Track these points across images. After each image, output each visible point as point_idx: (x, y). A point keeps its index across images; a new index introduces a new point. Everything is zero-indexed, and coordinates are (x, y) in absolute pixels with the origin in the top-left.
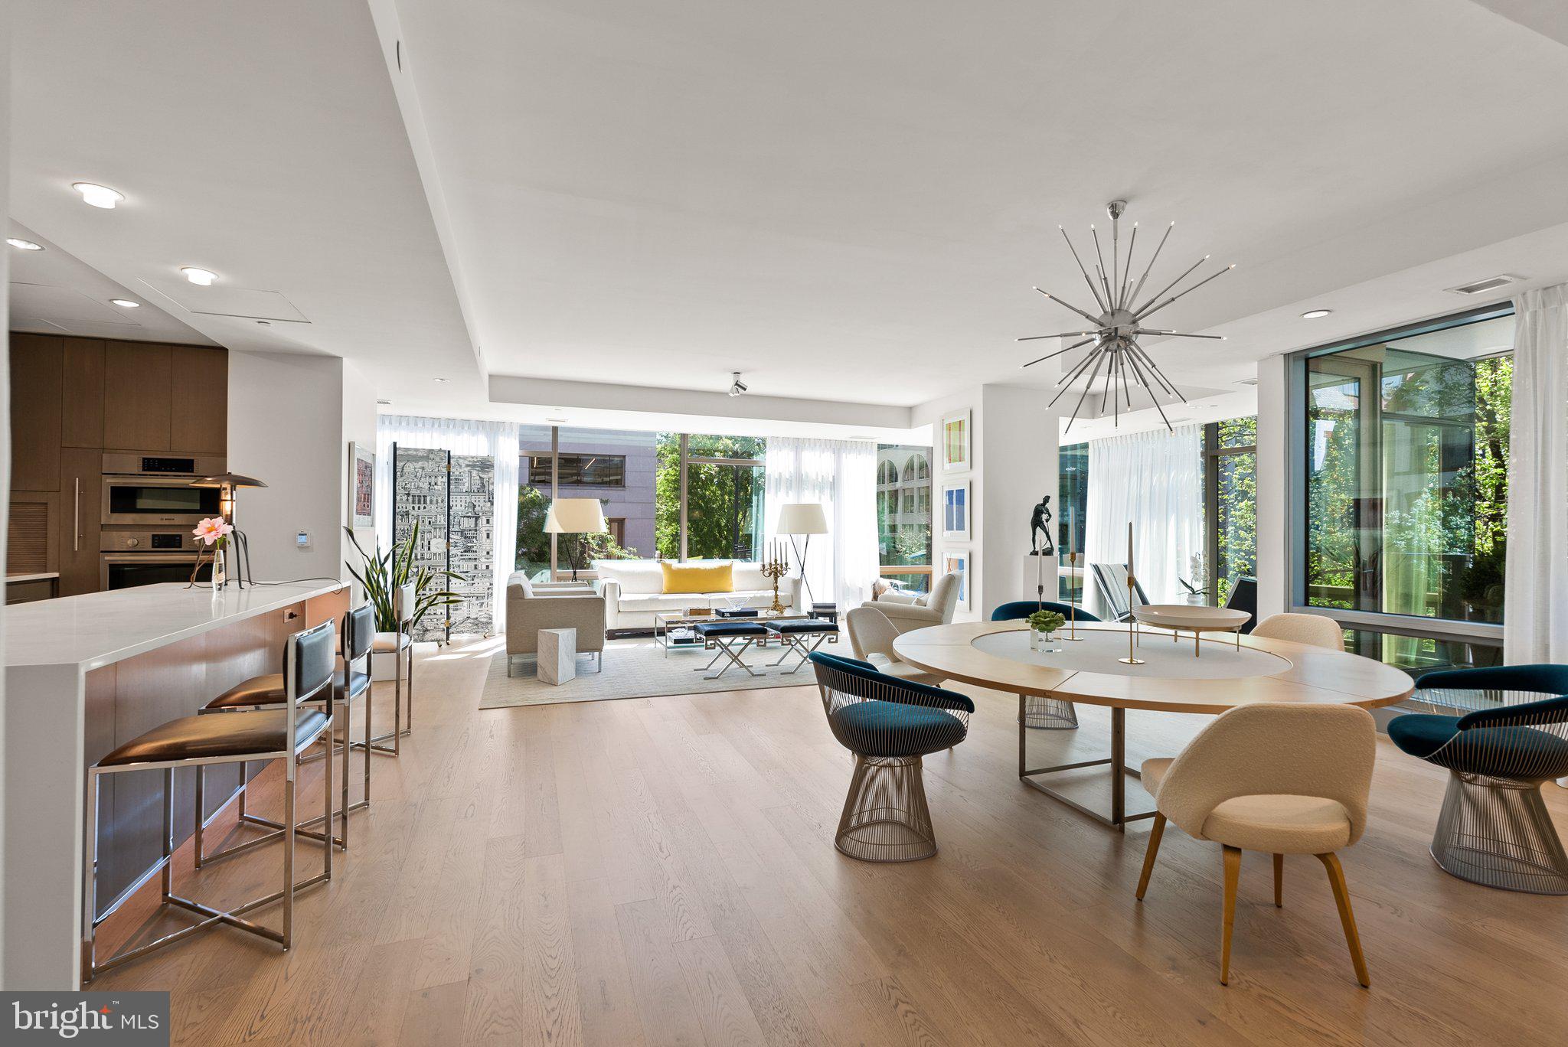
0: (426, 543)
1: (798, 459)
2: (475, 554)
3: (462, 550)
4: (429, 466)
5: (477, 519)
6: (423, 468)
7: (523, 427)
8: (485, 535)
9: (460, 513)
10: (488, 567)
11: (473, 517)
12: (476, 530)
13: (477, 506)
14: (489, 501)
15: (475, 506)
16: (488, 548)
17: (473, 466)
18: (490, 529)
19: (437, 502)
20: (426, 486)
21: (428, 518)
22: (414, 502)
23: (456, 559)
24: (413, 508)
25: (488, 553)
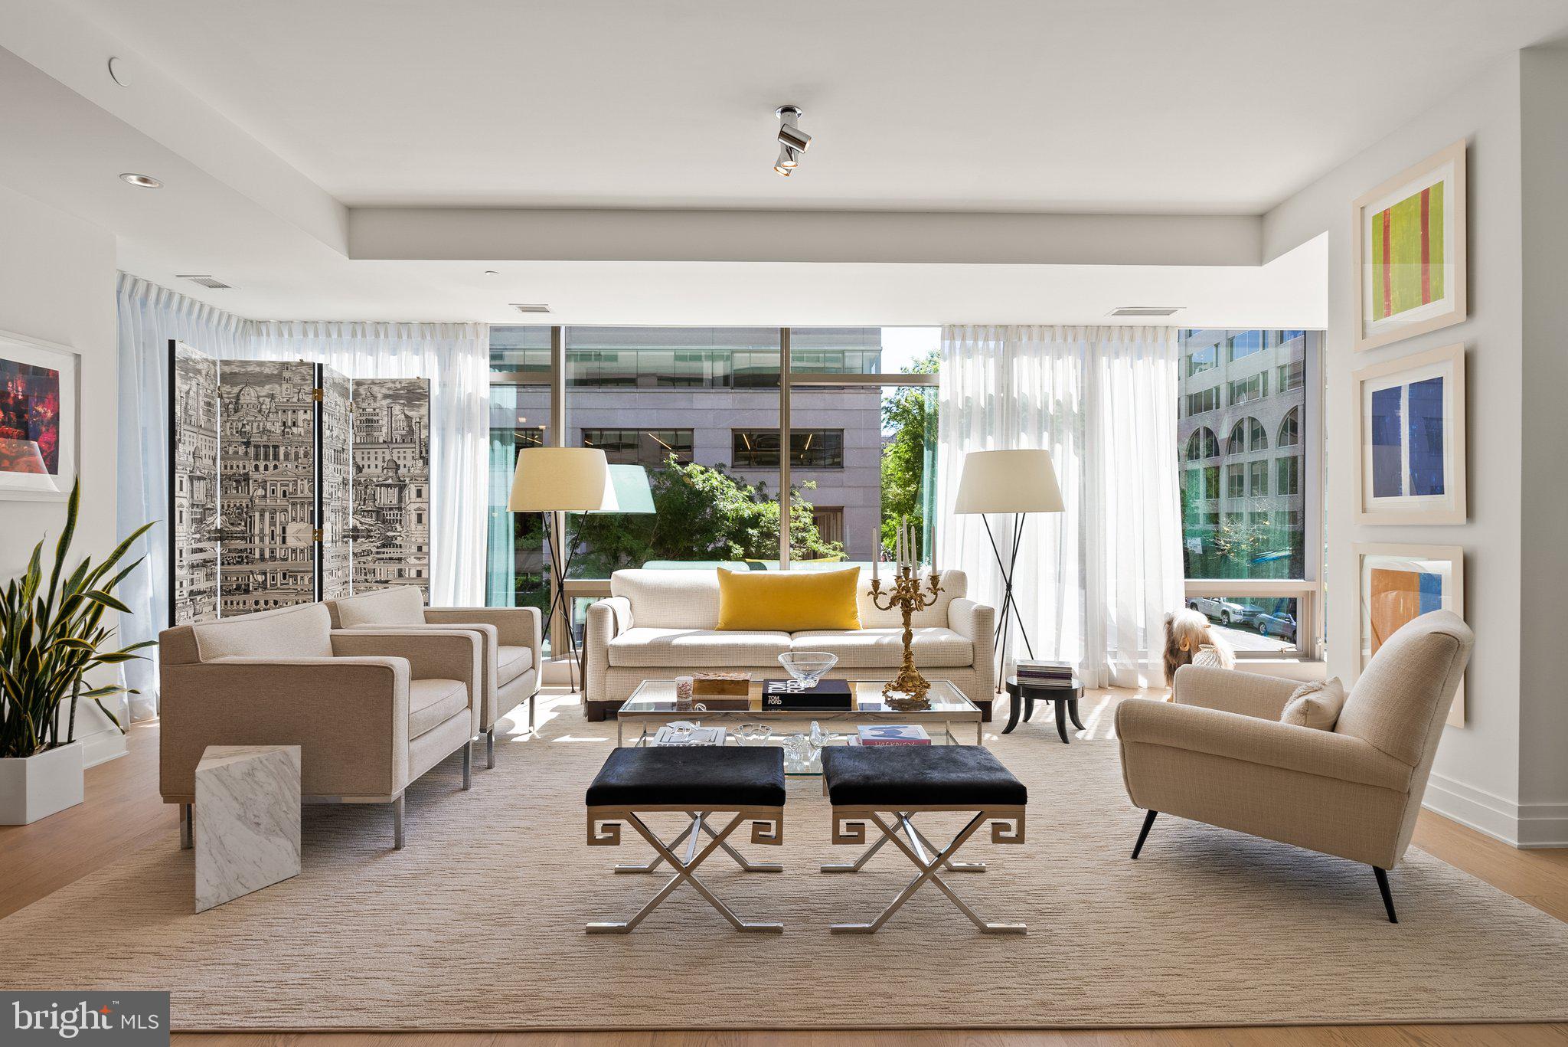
0: (278, 530)
1: (1005, 372)
2: (399, 550)
3: (379, 544)
4: (282, 391)
5: (402, 488)
6: (272, 396)
7: (496, 330)
8: (414, 518)
9: (375, 480)
10: (419, 573)
11: (395, 486)
12: (400, 509)
13: (402, 467)
14: (421, 457)
15: (398, 467)
16: (420, 540)
17: (394, 397)
18: (425, 506)
19: (297, 458)
20: (277, 428)
21: (282, 485)
22: (257, 458)
23: (369, 558)
24: (257, 468)
25: (420, 549)
